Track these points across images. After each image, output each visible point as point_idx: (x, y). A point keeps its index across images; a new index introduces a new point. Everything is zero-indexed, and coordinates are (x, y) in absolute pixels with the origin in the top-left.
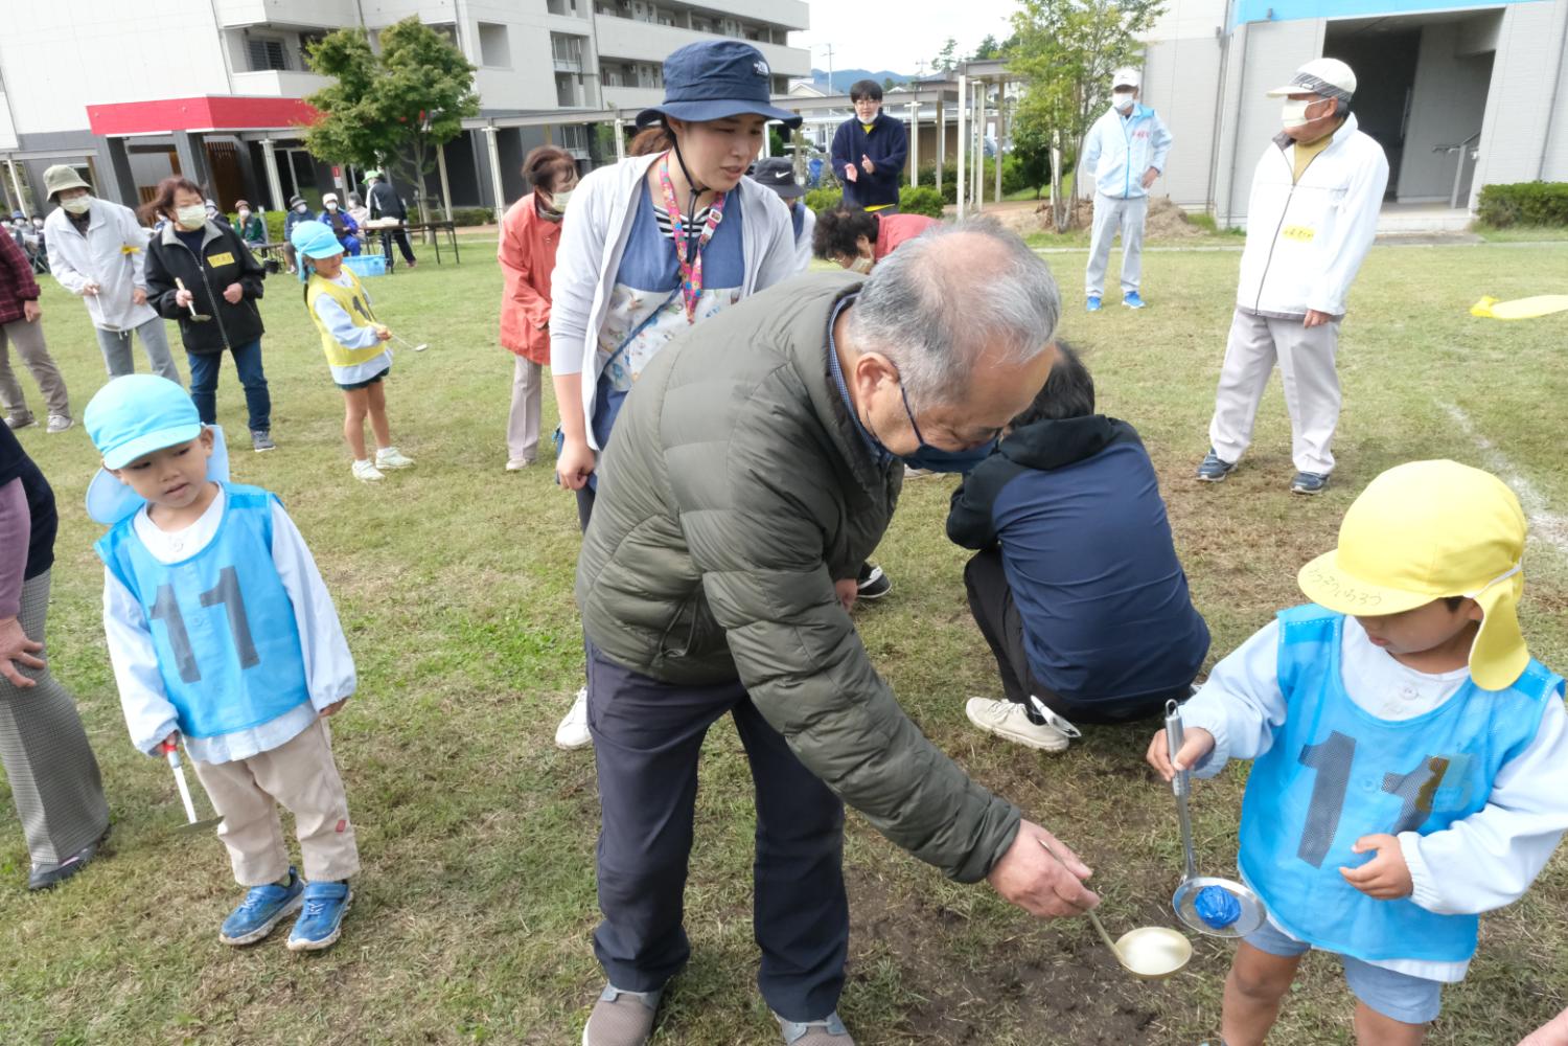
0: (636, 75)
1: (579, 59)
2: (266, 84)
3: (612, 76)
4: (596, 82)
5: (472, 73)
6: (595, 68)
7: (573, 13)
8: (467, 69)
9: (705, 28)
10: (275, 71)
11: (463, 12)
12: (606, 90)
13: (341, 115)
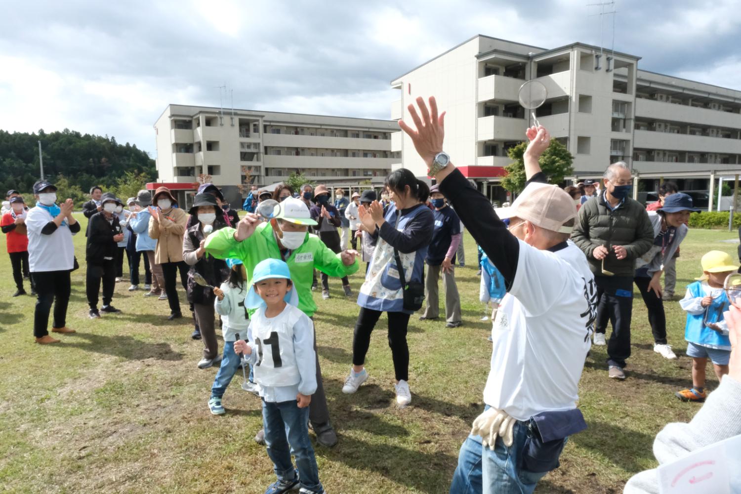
0: (654, 156)
1: (623, 150)
2: (489, 161)
3: (641, 156)
4: (630, 160)
5: (572, 160)
6: (631, 154)
7: (624, 130)
8: (571, 158)
9: (697, 133)
10: (492, 157)
11: (572, 132)
12: (635, 163)
13: (517, 174)
